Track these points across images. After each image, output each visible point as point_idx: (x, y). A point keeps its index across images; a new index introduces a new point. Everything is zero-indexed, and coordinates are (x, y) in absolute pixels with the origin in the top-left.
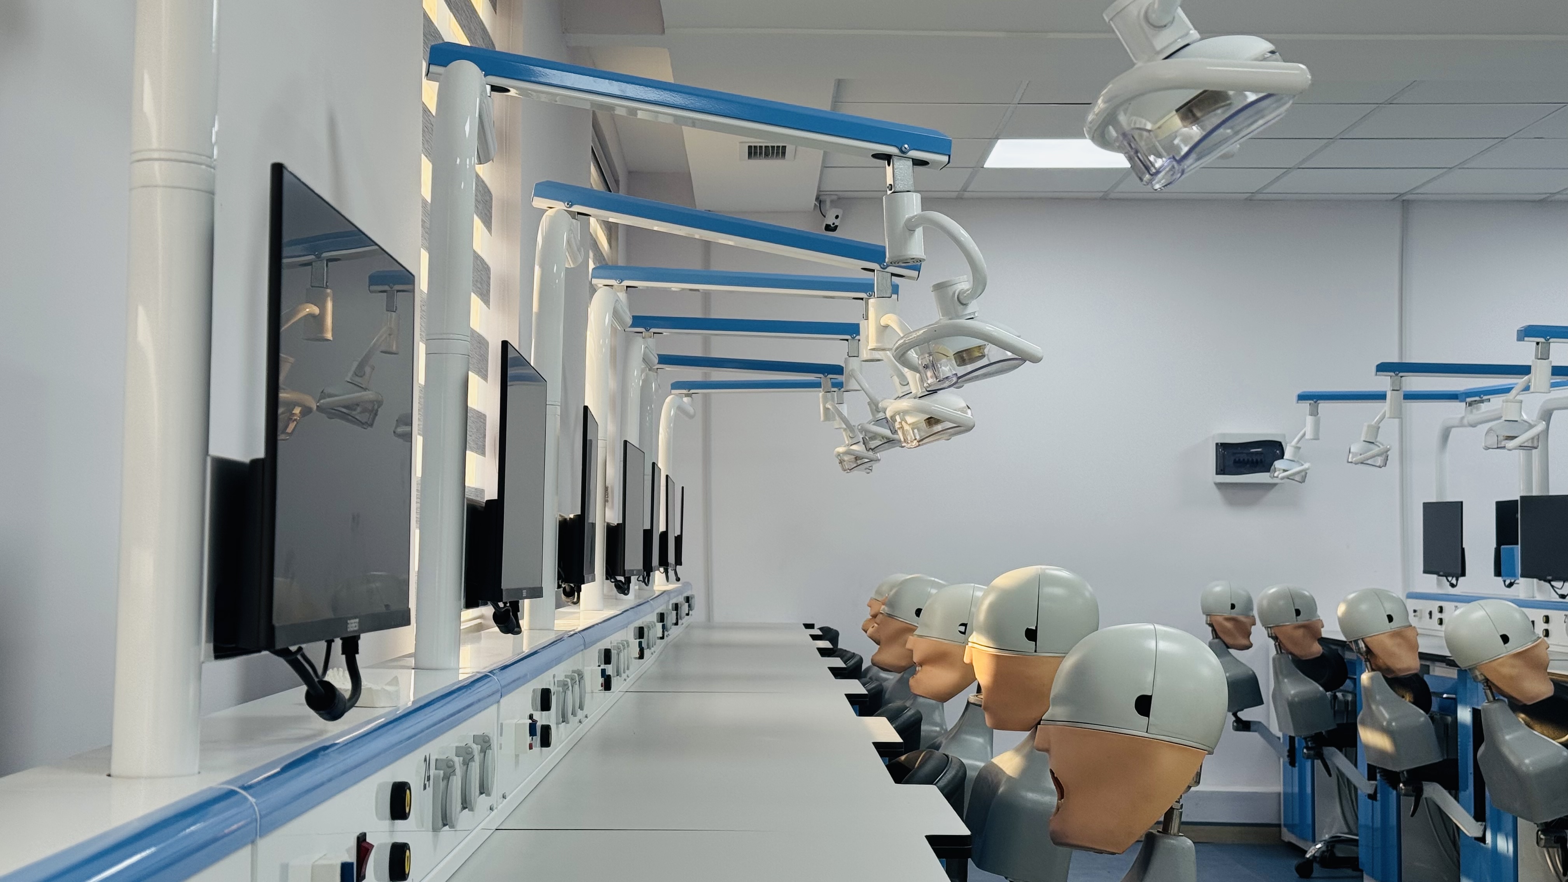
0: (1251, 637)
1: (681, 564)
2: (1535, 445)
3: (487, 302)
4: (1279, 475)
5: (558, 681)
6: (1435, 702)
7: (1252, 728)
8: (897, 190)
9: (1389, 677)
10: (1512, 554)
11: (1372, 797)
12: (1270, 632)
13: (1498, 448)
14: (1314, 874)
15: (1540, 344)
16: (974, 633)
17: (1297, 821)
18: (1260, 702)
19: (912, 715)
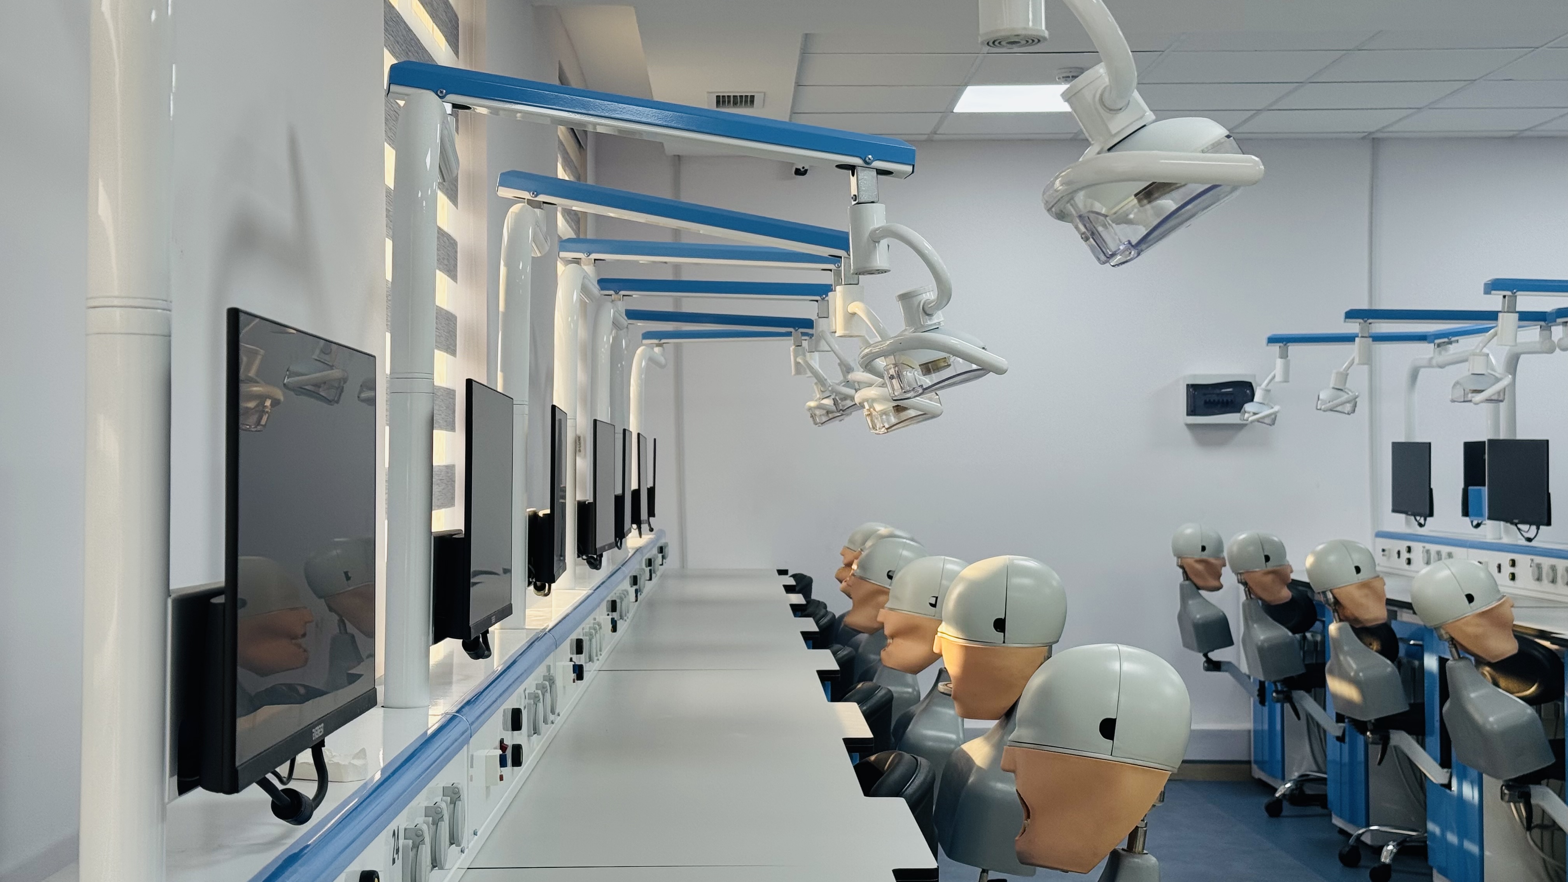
0: (1221, 578)
1: (654, 516)
2: (1501, 398)
3: (454, 277)
4: (1248, 418)
5: (529, 693)
6: (1402, 648)
7: (1223, 667)
8: (862, 200)
9: (1357, 627)
10: (1479, 494)
11: (1341, 739)
12: (1239, 578)
13: (1464, 402)
14: (1284, 813)
15: (1507, 297)
16: (943, 623)
17: (1266, 758)
18: (1231, 643)
19: (882, 697)
